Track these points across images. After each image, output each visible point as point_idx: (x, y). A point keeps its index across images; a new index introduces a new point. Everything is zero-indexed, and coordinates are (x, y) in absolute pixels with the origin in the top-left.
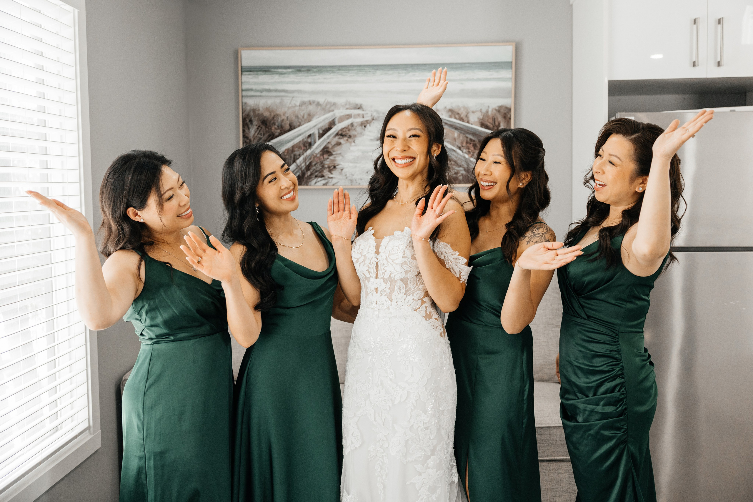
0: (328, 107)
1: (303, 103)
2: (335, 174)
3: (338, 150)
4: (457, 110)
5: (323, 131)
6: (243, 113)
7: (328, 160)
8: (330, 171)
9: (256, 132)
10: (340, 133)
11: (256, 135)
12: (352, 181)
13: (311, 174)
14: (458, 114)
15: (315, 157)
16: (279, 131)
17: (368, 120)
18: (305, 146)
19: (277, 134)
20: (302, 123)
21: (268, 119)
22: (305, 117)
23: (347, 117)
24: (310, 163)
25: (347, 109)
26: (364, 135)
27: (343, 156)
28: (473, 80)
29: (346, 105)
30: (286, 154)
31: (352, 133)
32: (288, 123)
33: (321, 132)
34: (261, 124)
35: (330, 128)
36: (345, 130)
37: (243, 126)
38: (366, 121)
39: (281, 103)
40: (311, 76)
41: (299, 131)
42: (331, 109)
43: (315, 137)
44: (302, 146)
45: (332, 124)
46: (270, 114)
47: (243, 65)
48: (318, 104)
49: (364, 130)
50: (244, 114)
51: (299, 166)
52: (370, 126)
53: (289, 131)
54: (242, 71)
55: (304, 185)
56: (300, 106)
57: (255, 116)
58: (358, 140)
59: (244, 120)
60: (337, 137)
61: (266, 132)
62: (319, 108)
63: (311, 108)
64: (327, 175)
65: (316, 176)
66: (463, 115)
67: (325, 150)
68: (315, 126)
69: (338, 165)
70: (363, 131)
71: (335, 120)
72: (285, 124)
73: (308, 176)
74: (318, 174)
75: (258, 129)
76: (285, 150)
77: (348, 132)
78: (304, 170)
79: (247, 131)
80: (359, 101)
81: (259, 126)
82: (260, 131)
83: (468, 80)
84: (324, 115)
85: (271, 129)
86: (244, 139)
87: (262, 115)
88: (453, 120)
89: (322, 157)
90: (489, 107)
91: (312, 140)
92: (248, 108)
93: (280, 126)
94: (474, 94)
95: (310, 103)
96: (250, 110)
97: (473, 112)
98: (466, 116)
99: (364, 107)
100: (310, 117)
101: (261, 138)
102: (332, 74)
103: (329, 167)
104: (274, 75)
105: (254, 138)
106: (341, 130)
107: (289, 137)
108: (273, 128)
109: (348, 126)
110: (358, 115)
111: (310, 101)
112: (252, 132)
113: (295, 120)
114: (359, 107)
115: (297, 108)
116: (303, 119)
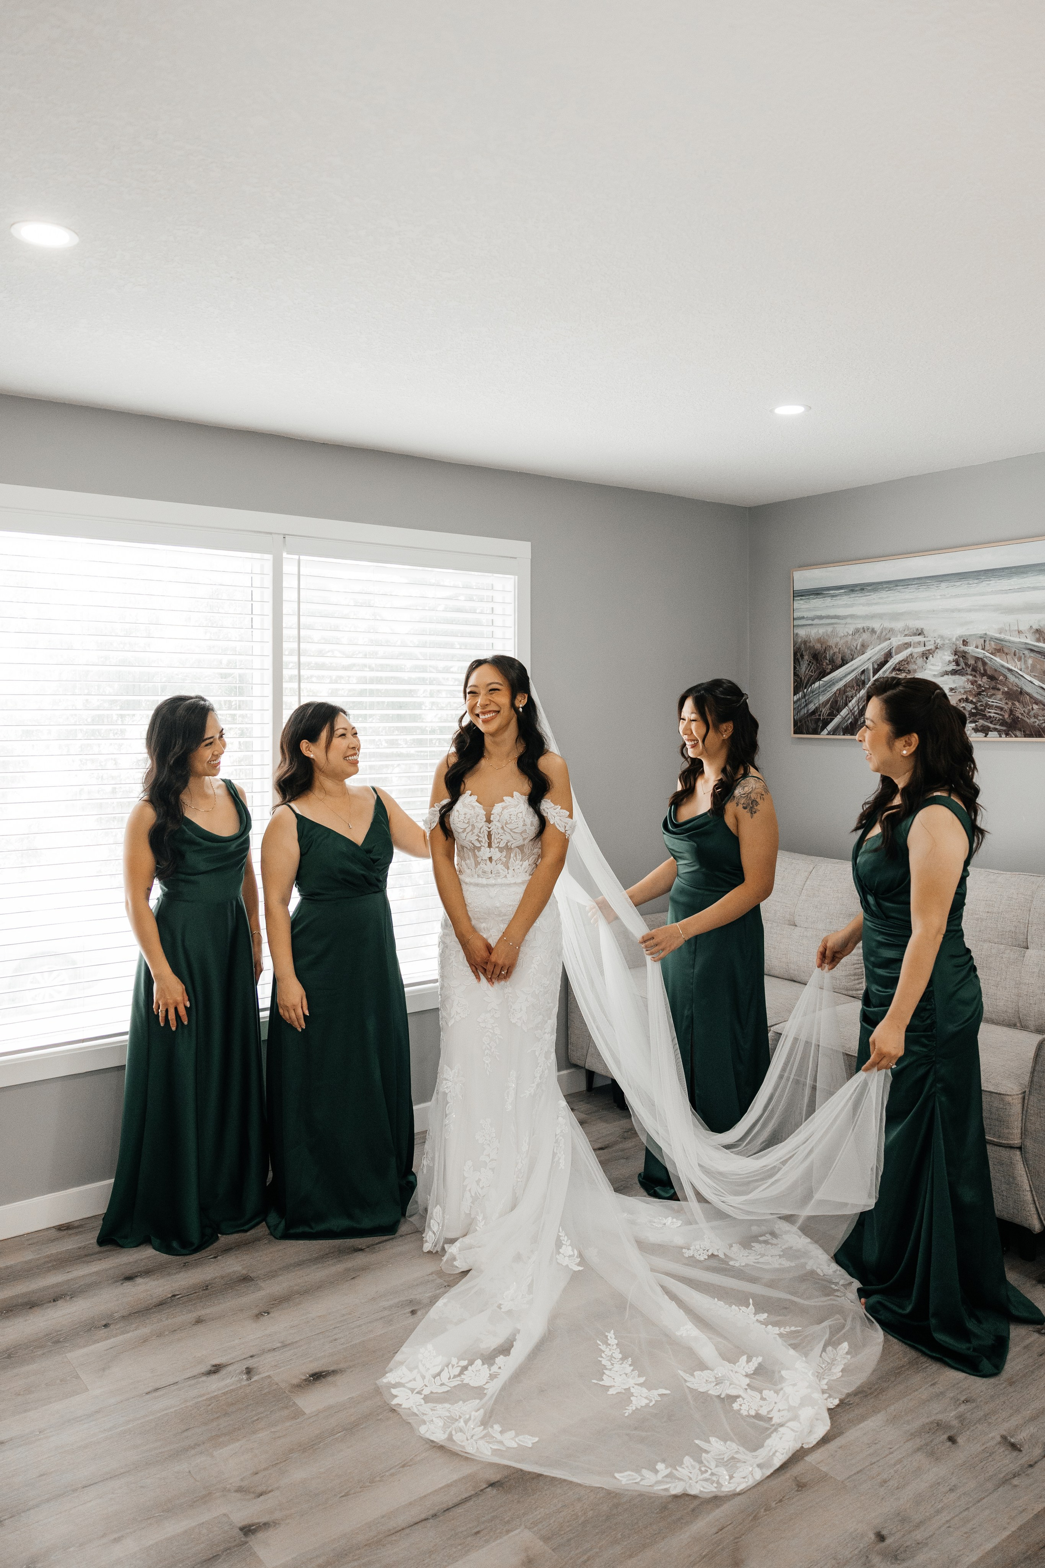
0: (884, 633)
1: (857, 631)
5: (878, 665)
6: (794, 647)
9: (806, 669)
11: (807, 672)
16: (830, 667)
17: (931, 649)
18: (857, 684)
19: (828, 671)
20: (855, 656)
21: (819, 653)
22: (859, 648)
23: (906, 646)
25: (906, 635)
29: (905, 630)
30: (837, 695)
31: (912, 667)
32: (841, 656)
33: (876, 666)
34: (812, 659)
35: (886, 662)
36: (903, 663)
37: (794, 663)
38: (928, 650)
41: (851, 666)
42: (888, 637)
44: (854, 685)
45: (889, 655)
46: (822, 647)
47: (794, 590)
48: (873, 631)
49: (926, 663)
52: (933, 657)
53: (841, 666)
56: (853, 634)
57: (806, 649)
59: (795, 654)
61: (817, 668)
62: (875, 636)
63: (865, 636)
68: (869, 659)
71: (892, 651)
72: (838, 658)
73: (860, 724)
75: (809, 664)
76: (837, 690)
77: (906, 666)
79: (798, 668)
81: (810, 662)
82: (811, 668)
84: (879, 644)
85: (822, 665)
86: (795, 678)
87: (813, 647)
92: (800, 640)
93: (832, 660)
95: (864, 630)
96: (802, 642)
99: (925, 633)
100: (864, 648)
101: (812, 676)
105: (805, 677)
106: (899, 663)
107: (841, 674)
108: (825, 664)
109: (907, 657)
110: (919, 643)
111: (863, 628)
112: (804, 669)
113: (848, 652)
114: (920, 633)
115: (851, 637)
116: (856, 651)
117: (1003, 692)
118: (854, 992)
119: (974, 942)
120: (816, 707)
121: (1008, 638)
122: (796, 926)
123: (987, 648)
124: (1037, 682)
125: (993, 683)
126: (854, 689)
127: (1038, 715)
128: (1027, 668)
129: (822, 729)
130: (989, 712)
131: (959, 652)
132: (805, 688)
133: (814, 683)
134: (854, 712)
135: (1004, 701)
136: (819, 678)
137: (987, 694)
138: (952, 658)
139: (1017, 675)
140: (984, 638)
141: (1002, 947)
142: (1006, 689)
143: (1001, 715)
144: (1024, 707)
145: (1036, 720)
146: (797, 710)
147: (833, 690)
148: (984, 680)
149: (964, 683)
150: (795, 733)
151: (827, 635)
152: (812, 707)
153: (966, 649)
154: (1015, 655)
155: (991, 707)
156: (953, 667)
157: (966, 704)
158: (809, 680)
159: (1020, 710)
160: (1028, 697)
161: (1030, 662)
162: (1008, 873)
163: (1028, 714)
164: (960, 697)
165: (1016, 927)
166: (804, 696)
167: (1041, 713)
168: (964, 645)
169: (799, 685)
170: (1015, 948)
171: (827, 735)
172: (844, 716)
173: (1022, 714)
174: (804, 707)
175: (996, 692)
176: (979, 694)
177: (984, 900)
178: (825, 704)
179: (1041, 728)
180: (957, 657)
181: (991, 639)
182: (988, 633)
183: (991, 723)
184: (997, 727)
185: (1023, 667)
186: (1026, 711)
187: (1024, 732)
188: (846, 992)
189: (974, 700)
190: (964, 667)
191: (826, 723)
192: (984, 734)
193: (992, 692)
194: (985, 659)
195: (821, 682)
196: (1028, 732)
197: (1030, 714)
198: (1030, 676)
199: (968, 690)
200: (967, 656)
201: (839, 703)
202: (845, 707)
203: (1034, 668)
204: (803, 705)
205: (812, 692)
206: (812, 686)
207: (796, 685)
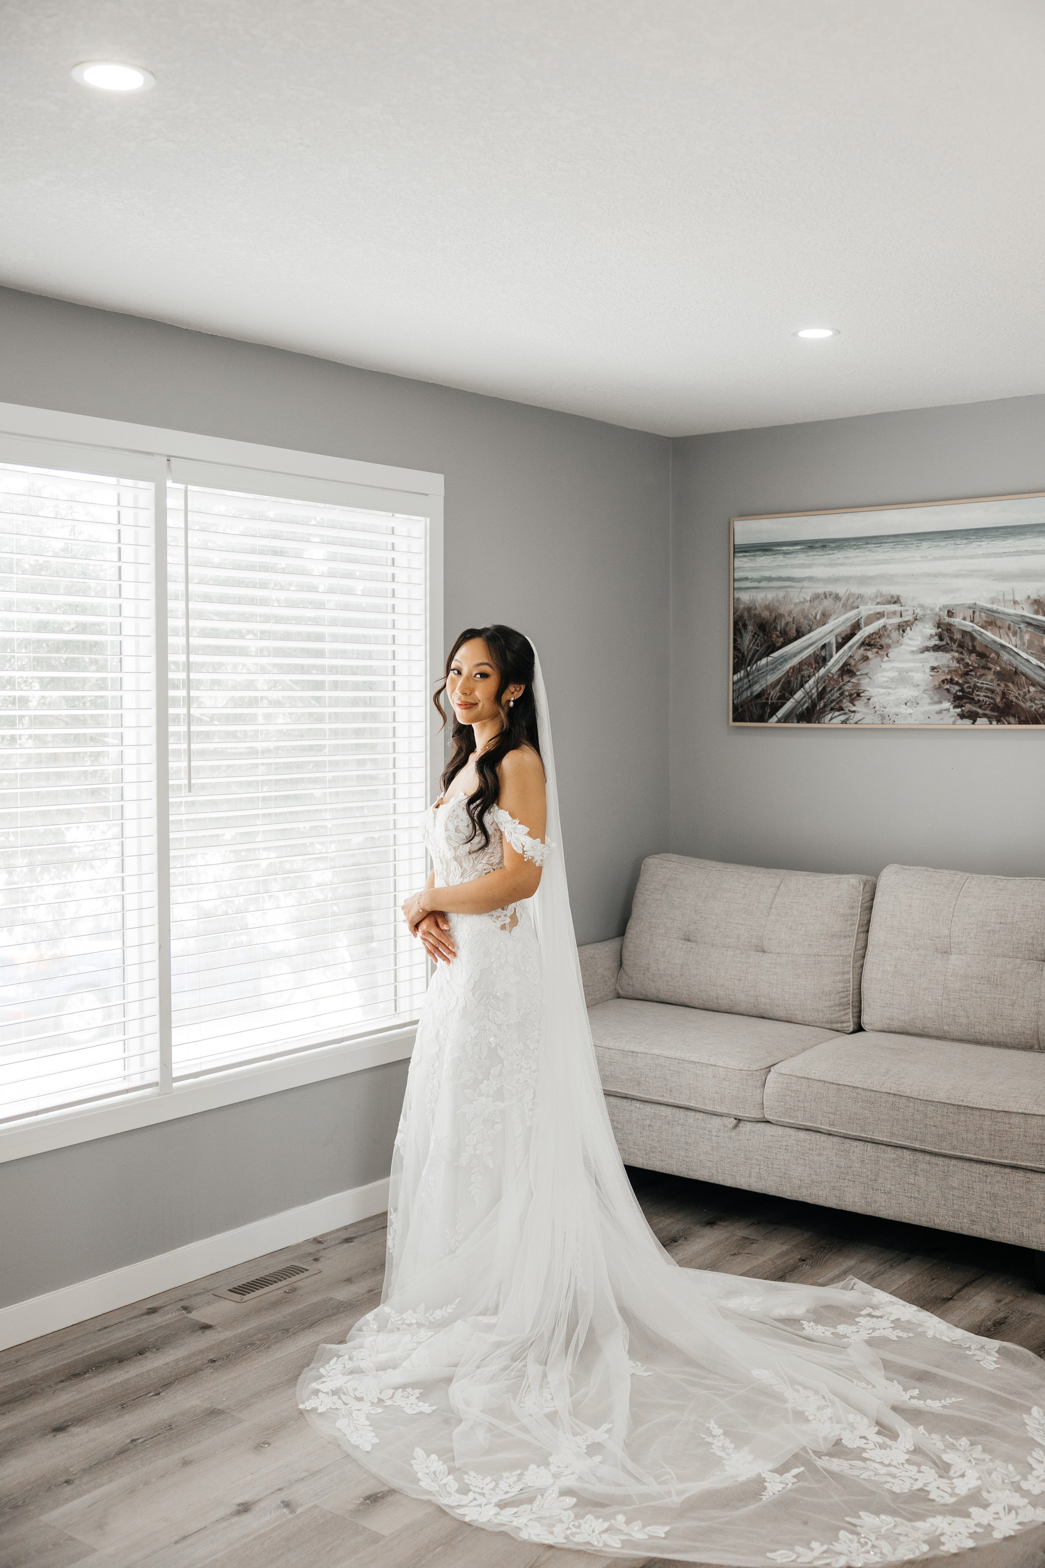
0: (851, 601)
1: (816, 597)
2: (859, 706)
3: (863, 668)
5: (843, 638)
6: (734, 614)
7: (850, 684)
8: (852, 702)
9: (750, 642)
10: (867, 642)
11: (752, 646)
12: (883, 717)
13: (825, 706)
15: (831, 679)
16: (781, 639)
17: (909, 621)
18: (817, 662)
19: (779, 644)
20: (813, 628)
21: (767, 622)
22: (819, 617)
23: (878, 616)
24: (824, 689)
25: (878, 604)
26: (901, 645)
27: (871, 678)
29: (876, 598)
30: (790, 674)
31: (885, 641)
32: (794, 627)
33: (840, 640)
34: (758, 629)
35: (852, 635)
36: (874, 636)
37: (735, 634)
38: (906, 622)
39: (785, 597)
41: (808, 639)
42: (855, 604)
43: (831, 649)
44: (813, 662)
45: (856, 627)
46: (770, 615)
47: (735, 544)
48: (837, 598)
49: (903, 637)
50: (736, 615)
51: (808, 693)
52: (911, 629)
53: (795, 639)
54: (734, 552)
55: (815, 723)
56: (811, 601)
57: (751, 617)
58: (893, 653)
59: (736, 623)
60: (863, 649)
61: (765, 641)
62: (839, 603)
63: (827, 603)
64: (847, 707)
65: (832, 709)
67: (847, 668)
68: (832, 631)
69: (864, 691)
70: (901, 638)
71: (860, 622)
72: (791, 629)
73: (820, 709)
74: (834, 706)
75: (753, 637)
76: (790, 668)
77: (878, 640)
78: (814, 699)
79: (739, 641)
81: (755, 633)
84: (844, 614)
85: (771, 637)
86: (735, 652)
87: (760, 615)
89: (840, 679)
91: (828, 653)
92: (742, 606)
93: (783, 630)
95: (825, 596)
96: (744, 609)
99: (902, 601)
100: (825, 618)
101: (758, 651)
103: (851, 695)
105: (749, 651)
106: (869, 636)
107: (796, 648)
108: (774, 636)
109: (879, 630)
110: (894, 613)
111: (825, 594)
112: (747, 642)
113: (805, 623)
114: (896, 601)
115: (808, 604)
116: (815, 621)
117: (994, 672)
118: (839, 1025)
119: (986, 958)
120: (763, 690)
121: (1001, 609)
122: (764, 952)
123: (977, 619)
124: (1034, 661)
125: (983, 662)
126: (812, 667)
127: (1035, 699)
128: (1024, 644)
129: (771, 716)
130: (978, 695)
131: (944, 624)
132: (749, 665)
133: (760, 659)
134: (812, 695)
135: (996, 682)
136: (767, 654)
137: (976, 675)
138: (934, 631)
139: (1012, 653)
140: (974, 609)
141: (1018, 961)
142: (998, 669)
143: (992, 698)
144: (1019, 689)
145: (1032, 704)
146: (737, 692)
147: (784, 669)
148: (972, 658)
149: (949, 661)
150: (735, 720)
151: (779, 601)
152: (757, 689)
153: (952, 620)
154: (1009, 628)
155: (980, 689)
156: (935, 641)
157: (951, 685)
158: (753, 656)
159: (1014, 693)
160: (1024, 678)
161: (1027, 637)
162: (1017, 878)
163: (1024, 697)
164: (943, 678)
165: (1033, 938)
166: (748, 675)
167: (1039, 695)
168: (949, 616)
169: (740, 661)
170: (1032, 961)
171: (777, 722)
172: (798, 700)
173: (1017, 698)
174: (747, 689)
175: (987, 671)
176: (966, 674)
177: (995, 910)
178: (774, 685)
179: (1038, 714)
180: (940, 630)
181: (983, 609)
182: (978, 603)
183: (980, 707)
184: (988, 712)
185: (1019, 643)
186: (1022, 694)
187: (1018, 718)
188: (829, 1026)
189: (960, 681)
190: (949, 642)
191: (775, 709)
192: (972, 721)
193: (981, 671)
194: (974, 633)
195: (769, 659)
196: (1023, 718)
197: (1027, 697)
198: (1027, 653)
199: (953, 669)
200: (953, 629)
201: (792, 684)
202: (800, 689)
203: (1031, 644)
204: (745, 686)
205: (758, 671)
206: (759, 663)
207: (737, 661)
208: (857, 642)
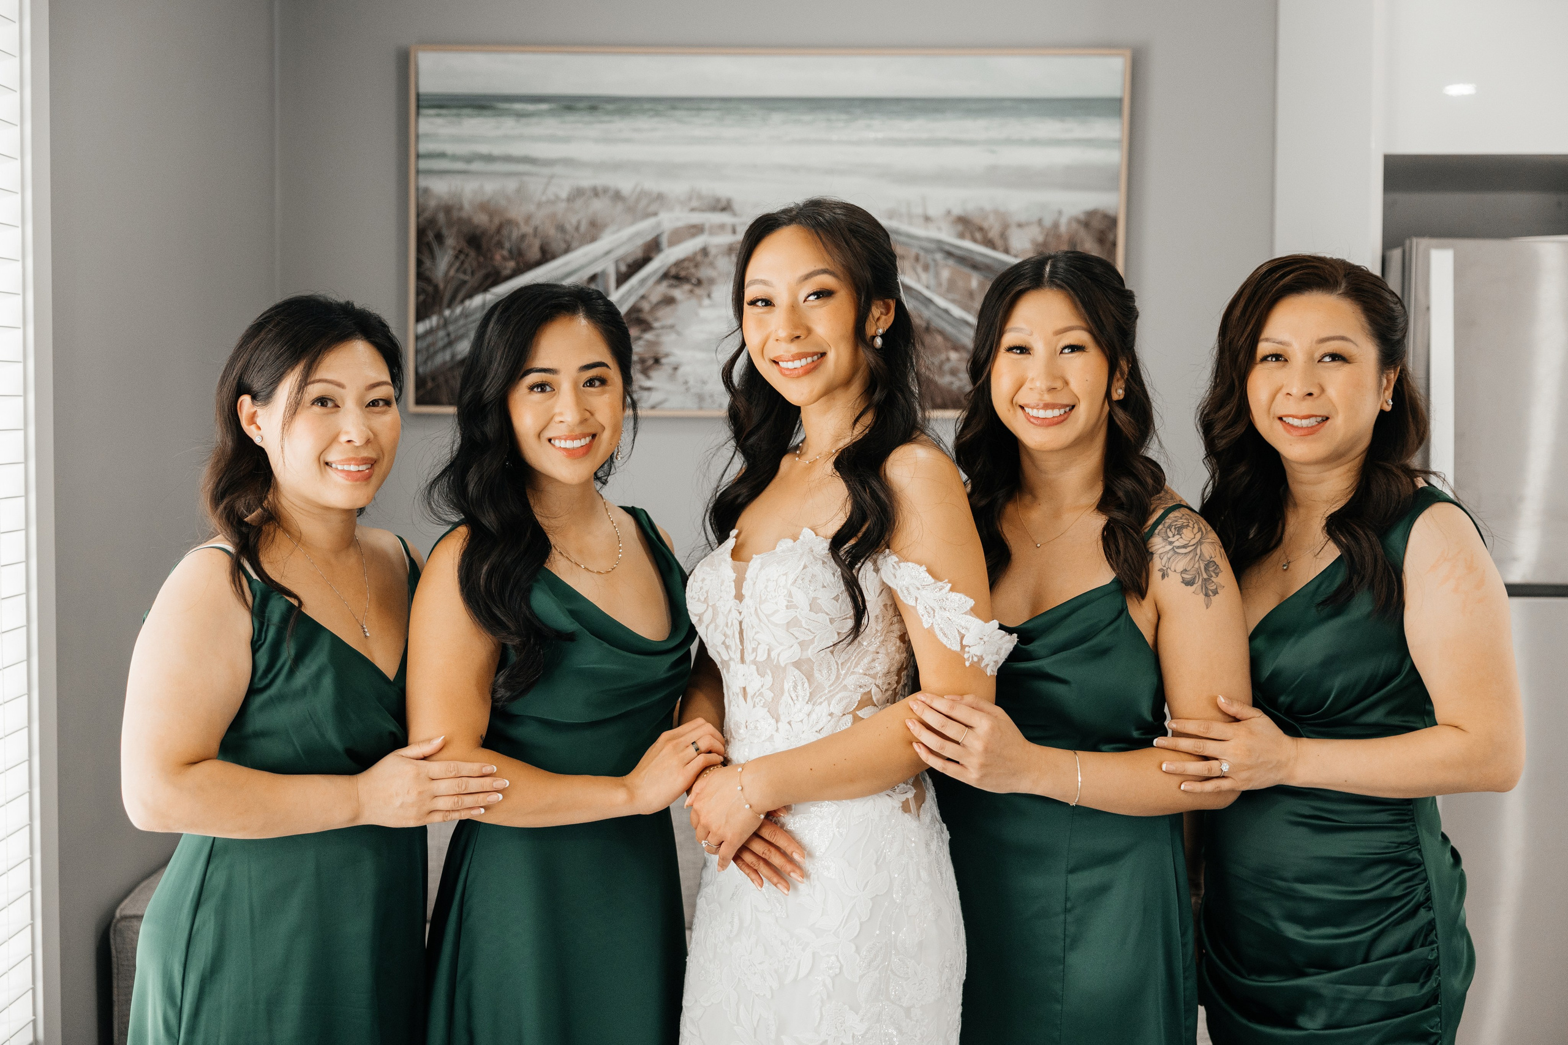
0: (643, 203)
1: (578, 193)
3: (665, 316)
4: (977, 221)
5: (629, 266)
6: (418, 215)
7: (641, 343)
8: (645, 372)
9: (451, 266)
10: (673, 272)
11: (452, 272)
12: (701, 398)
14: (981, 229)
16: (511, 264)
19: (507, 272)
20: (574, 244)
21: (484, 233)
22: (583, 227)
23: (692, 230)
25: (693, 210)
27: (678, 333)
28: (1020, 142)
29: (688, 200)
31: (704, 273)
32: (537, 243)
33: (623, 268)
34: (465, 245)
35: (645, 260)
36: (686, 264)
37: (419, 250)
39: (519, 191)
40: (601, 122)
41: (566, 264)
42: (653, 208)
43: (608, 280)
45: (653, 248)
46: (491, 221)
47: (423, 92)
48: (617, 196)
50: (421, 219)
53: (538, 264)
54: (418, 107)
56: (571, 199)
57: (450, 223)
59: (421, 233)
60: (665, 284)
61: (477, 265)
62: (620, 206)
63: (599, 206)
66: (994, 234)
67: (634, 316)
68: (608, 253)
69: (667, 355)
71: (660, 239)
72: (530, 246)
75: (457, 257)
77: (693, 270)
79: (428, 263)
80: (723, 190)
81: (460, 252)
82: (462, 263)
83: (1009, 142)
84: (633, 223)
85: (492, 259)
86: (419, 283)
87: (469, 221)
88: (967, 244)
90: (1060, 213)
92: (433, 203)
93: (515, 249)
94: (1024, 178)
95: (596, 192)
96: (438, 208)
97: (1020, 225)
98: (1003, 235)
99: (736, 207)
100: (594, 230)
101: (464, 282)
102: (656, 119)
103: (642, 361)
104: (502, 119)
105: (448, 282)
106: (677, 264)
108: (496, 257)
109: (695, 254)
110: (722, 227)
111: (594, 188)
112: (442, 267)
113: (556, 237)
114: (725, 207)
115: (562, 204)
116: (576, 235)
121: (904, 227)
127: (959, 372)
128: (940, 284)
132: (449, 306)
133: (470, 295)
136: (484, 287)
139: (920, 298)
144: (933, 356)
145: (954, 380)
146: (425, 353)
150: (419, 402)
151: (504, 197)
154: (917, 259)
158: (455, 290)
160: (939, 339)
161: (945, 274)
163: (941, 369)
166: (446, 323)
169: (430, 300)
173: (929, 369)
174: (444, 347)
185: (932, 282)
186: (937, 363)
187: (932, 401)
195: (489, 296)
196: (939, 402)
197: (946, 368)
198: (946, 299)
203: (952, 286)
204: (440, 344)
205: (467, 316)
206: (467, 303)
207: (424, 301)
208: (655, 272)
